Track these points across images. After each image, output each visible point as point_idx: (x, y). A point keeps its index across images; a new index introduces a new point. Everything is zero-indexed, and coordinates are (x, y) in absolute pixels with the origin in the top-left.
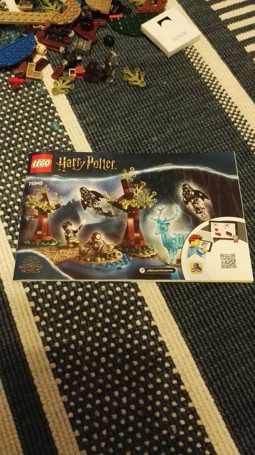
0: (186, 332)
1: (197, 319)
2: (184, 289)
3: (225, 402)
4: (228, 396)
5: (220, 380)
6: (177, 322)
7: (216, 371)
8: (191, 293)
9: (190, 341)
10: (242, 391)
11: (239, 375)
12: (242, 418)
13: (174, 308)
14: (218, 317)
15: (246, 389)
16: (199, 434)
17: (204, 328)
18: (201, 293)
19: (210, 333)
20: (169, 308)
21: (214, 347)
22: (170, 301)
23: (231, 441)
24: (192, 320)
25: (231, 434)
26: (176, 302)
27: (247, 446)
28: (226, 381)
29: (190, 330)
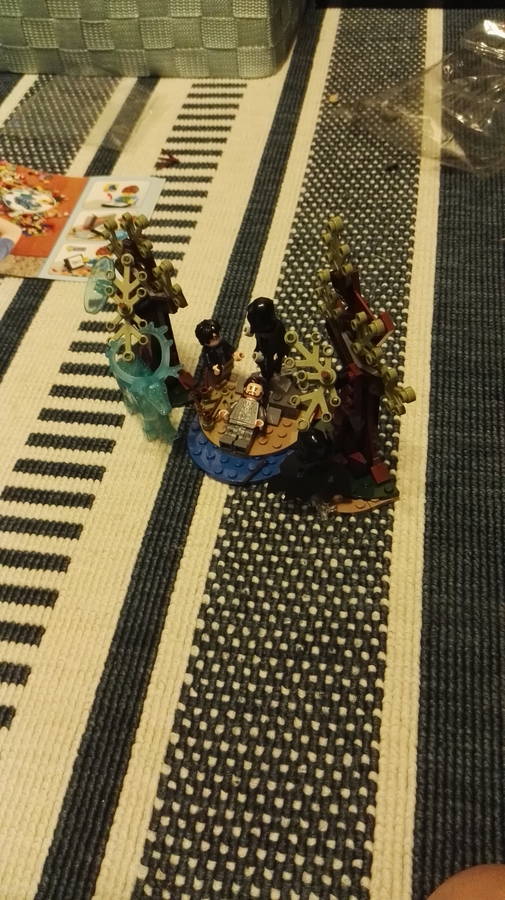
0: (436, 426)
1: (459, 419)
2: (464, 386)
3: (440, 510)
4: (448, 506)
5: (449, 487)
6: (431, 412)
7: (449, 477)
8: (470, 394)
9: (435, 435)
10: (472, 511)
11: (478, 495)
12: (452, 536)
13: (436, 399)
14: (492, 430)
15: (480, 512)
16: (383, 521)
17: (463, 432)
18: (484, 399)
19: (467, 440)
20: (431, 395)
21: (463, 455)
22: (437, 388)
23: (422, 549)
24: (453, 417)
25: (425, 543)
26: (443, 393)
27: (439, 563)
28: (455, 493)
29: (442, 426)
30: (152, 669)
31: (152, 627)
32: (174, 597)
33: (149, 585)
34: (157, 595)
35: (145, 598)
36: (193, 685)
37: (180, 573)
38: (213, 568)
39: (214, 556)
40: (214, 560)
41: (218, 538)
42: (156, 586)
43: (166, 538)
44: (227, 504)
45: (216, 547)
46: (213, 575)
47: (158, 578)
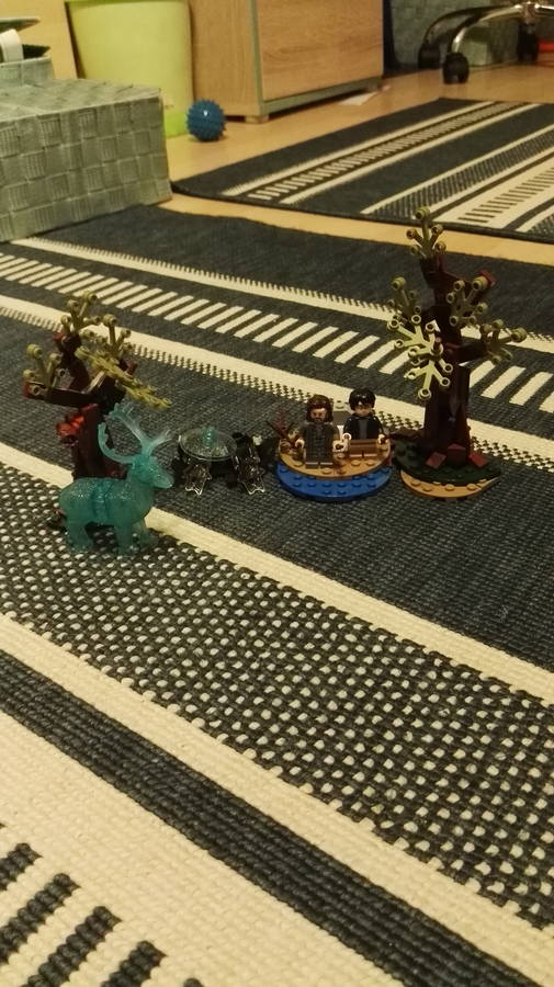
30: (162, 751)
31: (117, 737)
32: (99, 707)
33: (65, 724)
34: (85, 722)
35: (78, 732)
36: (208, 721)
37: (77, 694)
38: (99, 666)
39: (86, 660)
40: (91, 662)
41: (70, 652)
42: (72, 718)
43: (24, 693)
44: (40, 633)
45: (79, 656)
46: (107, 668)
47: (64, 714)
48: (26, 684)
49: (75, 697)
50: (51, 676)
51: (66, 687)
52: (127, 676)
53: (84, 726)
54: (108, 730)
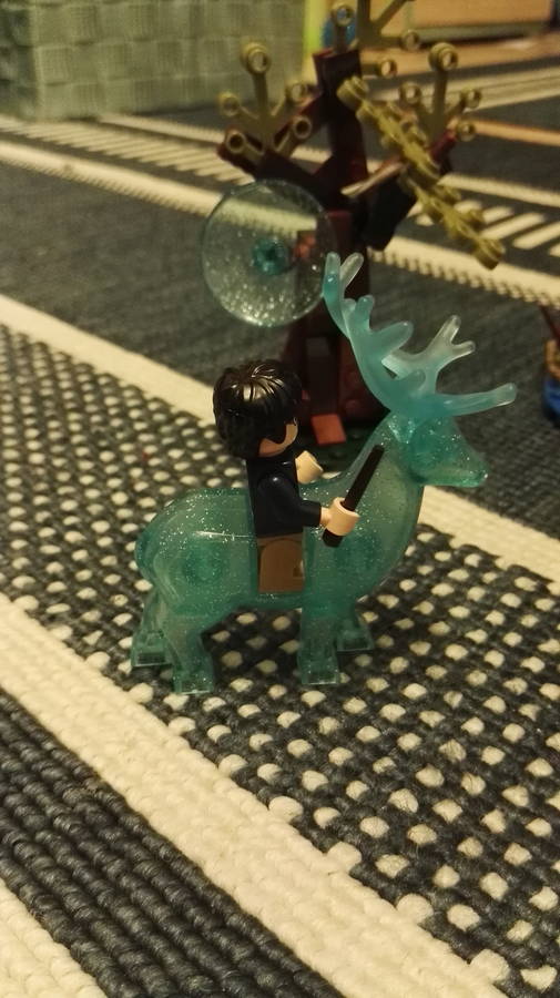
33: (125, 914)
34: (178, 915)
35: (158, 945)
36: (516, 966)
37: (162, 824)
38: (215, 753)
39: (185, 735)
40: (196, 740)
41: (148, 706)
42: (144, 897)
43: (31, 802)
44: (83, 652)
45: (167, 722)
46: (233, 763)
47: (124, 881)
48: (37, 778)
49: (154, 833)
50: (98, 764)
51: (134, 800)
52: (284, 792)
53: (175, 930)
54: (240, 953)
